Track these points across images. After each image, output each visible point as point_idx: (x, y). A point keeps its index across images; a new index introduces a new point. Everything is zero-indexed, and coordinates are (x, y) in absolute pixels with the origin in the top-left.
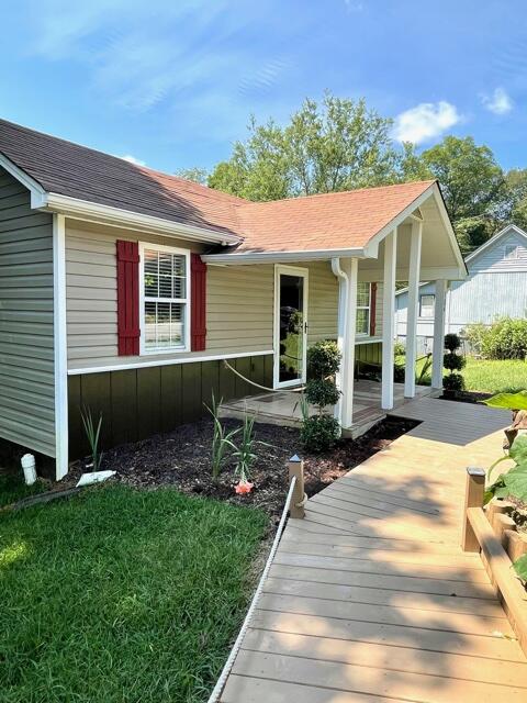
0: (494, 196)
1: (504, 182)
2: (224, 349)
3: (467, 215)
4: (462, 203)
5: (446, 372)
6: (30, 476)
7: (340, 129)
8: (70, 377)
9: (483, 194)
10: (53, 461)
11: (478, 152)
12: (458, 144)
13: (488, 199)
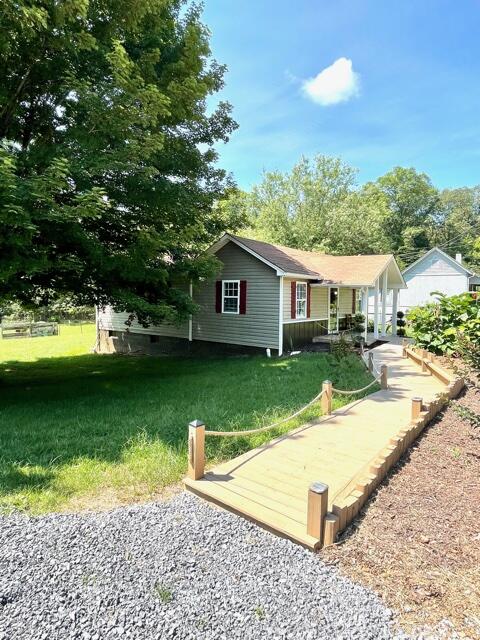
0: (431, 210)
1: (438, 200)
2: (316, 317)
3: (411, 225)
4: (407, 215)
5: (398, 328)
6: (269, 354)
7: (325, 177)
8: (284, 325)
9: (424, 208)
10: (277, 350)
11: (418, 179)
12: (404, 173)
13: (428, 212)
